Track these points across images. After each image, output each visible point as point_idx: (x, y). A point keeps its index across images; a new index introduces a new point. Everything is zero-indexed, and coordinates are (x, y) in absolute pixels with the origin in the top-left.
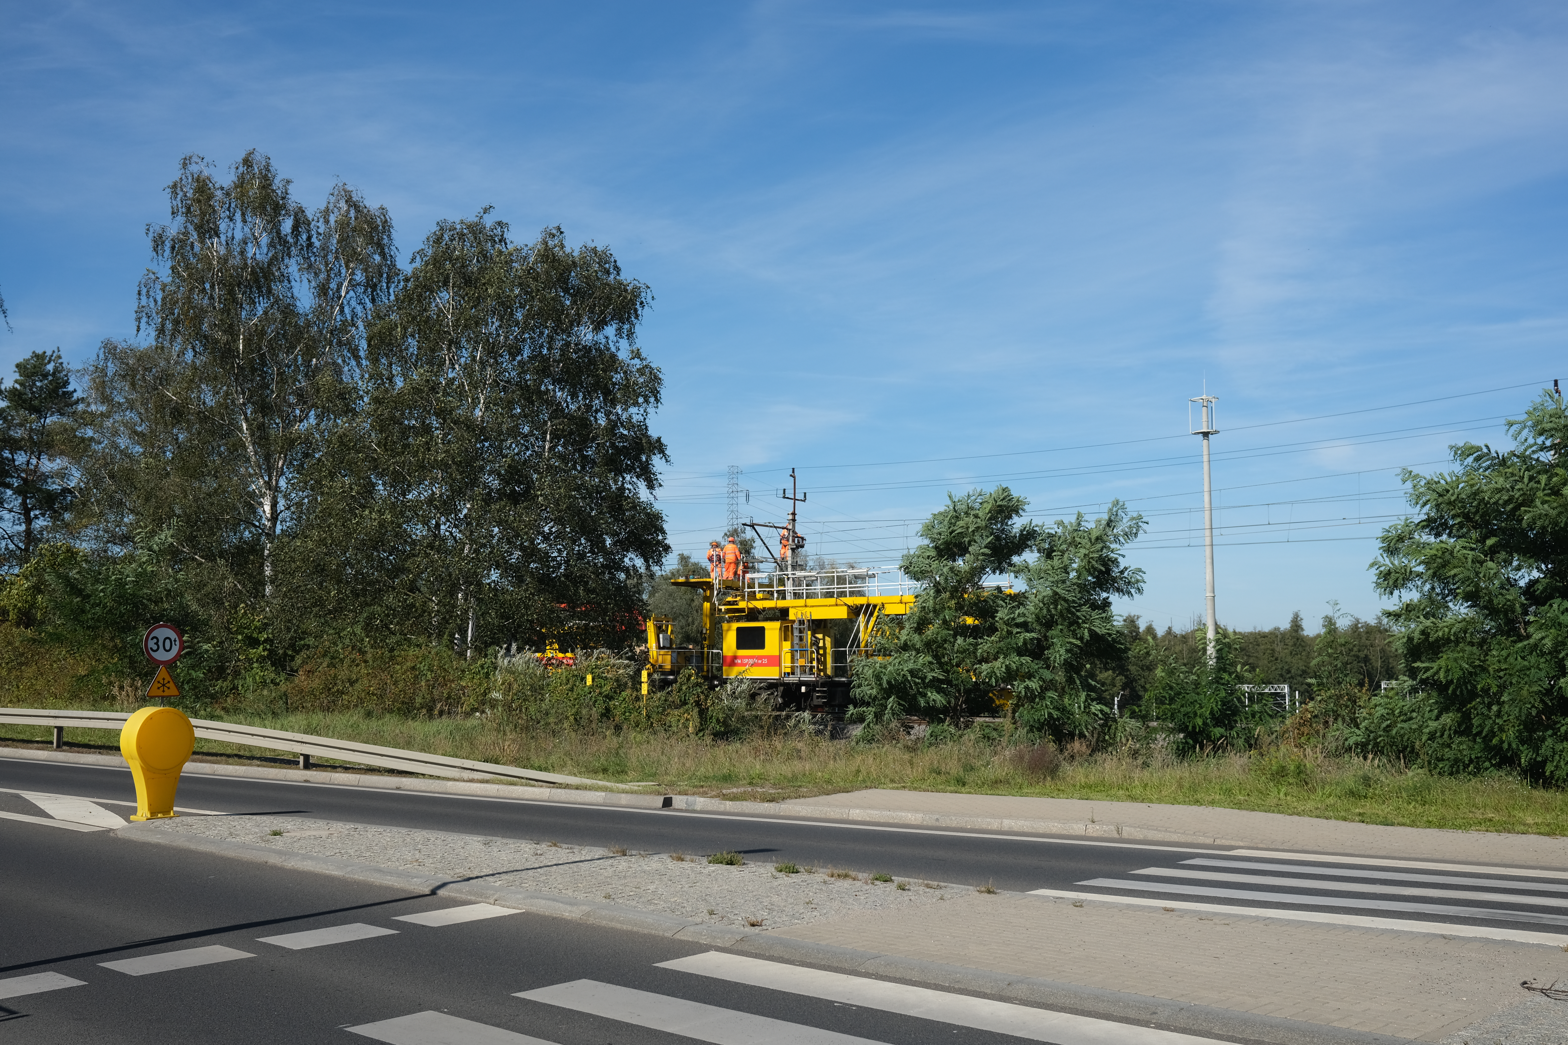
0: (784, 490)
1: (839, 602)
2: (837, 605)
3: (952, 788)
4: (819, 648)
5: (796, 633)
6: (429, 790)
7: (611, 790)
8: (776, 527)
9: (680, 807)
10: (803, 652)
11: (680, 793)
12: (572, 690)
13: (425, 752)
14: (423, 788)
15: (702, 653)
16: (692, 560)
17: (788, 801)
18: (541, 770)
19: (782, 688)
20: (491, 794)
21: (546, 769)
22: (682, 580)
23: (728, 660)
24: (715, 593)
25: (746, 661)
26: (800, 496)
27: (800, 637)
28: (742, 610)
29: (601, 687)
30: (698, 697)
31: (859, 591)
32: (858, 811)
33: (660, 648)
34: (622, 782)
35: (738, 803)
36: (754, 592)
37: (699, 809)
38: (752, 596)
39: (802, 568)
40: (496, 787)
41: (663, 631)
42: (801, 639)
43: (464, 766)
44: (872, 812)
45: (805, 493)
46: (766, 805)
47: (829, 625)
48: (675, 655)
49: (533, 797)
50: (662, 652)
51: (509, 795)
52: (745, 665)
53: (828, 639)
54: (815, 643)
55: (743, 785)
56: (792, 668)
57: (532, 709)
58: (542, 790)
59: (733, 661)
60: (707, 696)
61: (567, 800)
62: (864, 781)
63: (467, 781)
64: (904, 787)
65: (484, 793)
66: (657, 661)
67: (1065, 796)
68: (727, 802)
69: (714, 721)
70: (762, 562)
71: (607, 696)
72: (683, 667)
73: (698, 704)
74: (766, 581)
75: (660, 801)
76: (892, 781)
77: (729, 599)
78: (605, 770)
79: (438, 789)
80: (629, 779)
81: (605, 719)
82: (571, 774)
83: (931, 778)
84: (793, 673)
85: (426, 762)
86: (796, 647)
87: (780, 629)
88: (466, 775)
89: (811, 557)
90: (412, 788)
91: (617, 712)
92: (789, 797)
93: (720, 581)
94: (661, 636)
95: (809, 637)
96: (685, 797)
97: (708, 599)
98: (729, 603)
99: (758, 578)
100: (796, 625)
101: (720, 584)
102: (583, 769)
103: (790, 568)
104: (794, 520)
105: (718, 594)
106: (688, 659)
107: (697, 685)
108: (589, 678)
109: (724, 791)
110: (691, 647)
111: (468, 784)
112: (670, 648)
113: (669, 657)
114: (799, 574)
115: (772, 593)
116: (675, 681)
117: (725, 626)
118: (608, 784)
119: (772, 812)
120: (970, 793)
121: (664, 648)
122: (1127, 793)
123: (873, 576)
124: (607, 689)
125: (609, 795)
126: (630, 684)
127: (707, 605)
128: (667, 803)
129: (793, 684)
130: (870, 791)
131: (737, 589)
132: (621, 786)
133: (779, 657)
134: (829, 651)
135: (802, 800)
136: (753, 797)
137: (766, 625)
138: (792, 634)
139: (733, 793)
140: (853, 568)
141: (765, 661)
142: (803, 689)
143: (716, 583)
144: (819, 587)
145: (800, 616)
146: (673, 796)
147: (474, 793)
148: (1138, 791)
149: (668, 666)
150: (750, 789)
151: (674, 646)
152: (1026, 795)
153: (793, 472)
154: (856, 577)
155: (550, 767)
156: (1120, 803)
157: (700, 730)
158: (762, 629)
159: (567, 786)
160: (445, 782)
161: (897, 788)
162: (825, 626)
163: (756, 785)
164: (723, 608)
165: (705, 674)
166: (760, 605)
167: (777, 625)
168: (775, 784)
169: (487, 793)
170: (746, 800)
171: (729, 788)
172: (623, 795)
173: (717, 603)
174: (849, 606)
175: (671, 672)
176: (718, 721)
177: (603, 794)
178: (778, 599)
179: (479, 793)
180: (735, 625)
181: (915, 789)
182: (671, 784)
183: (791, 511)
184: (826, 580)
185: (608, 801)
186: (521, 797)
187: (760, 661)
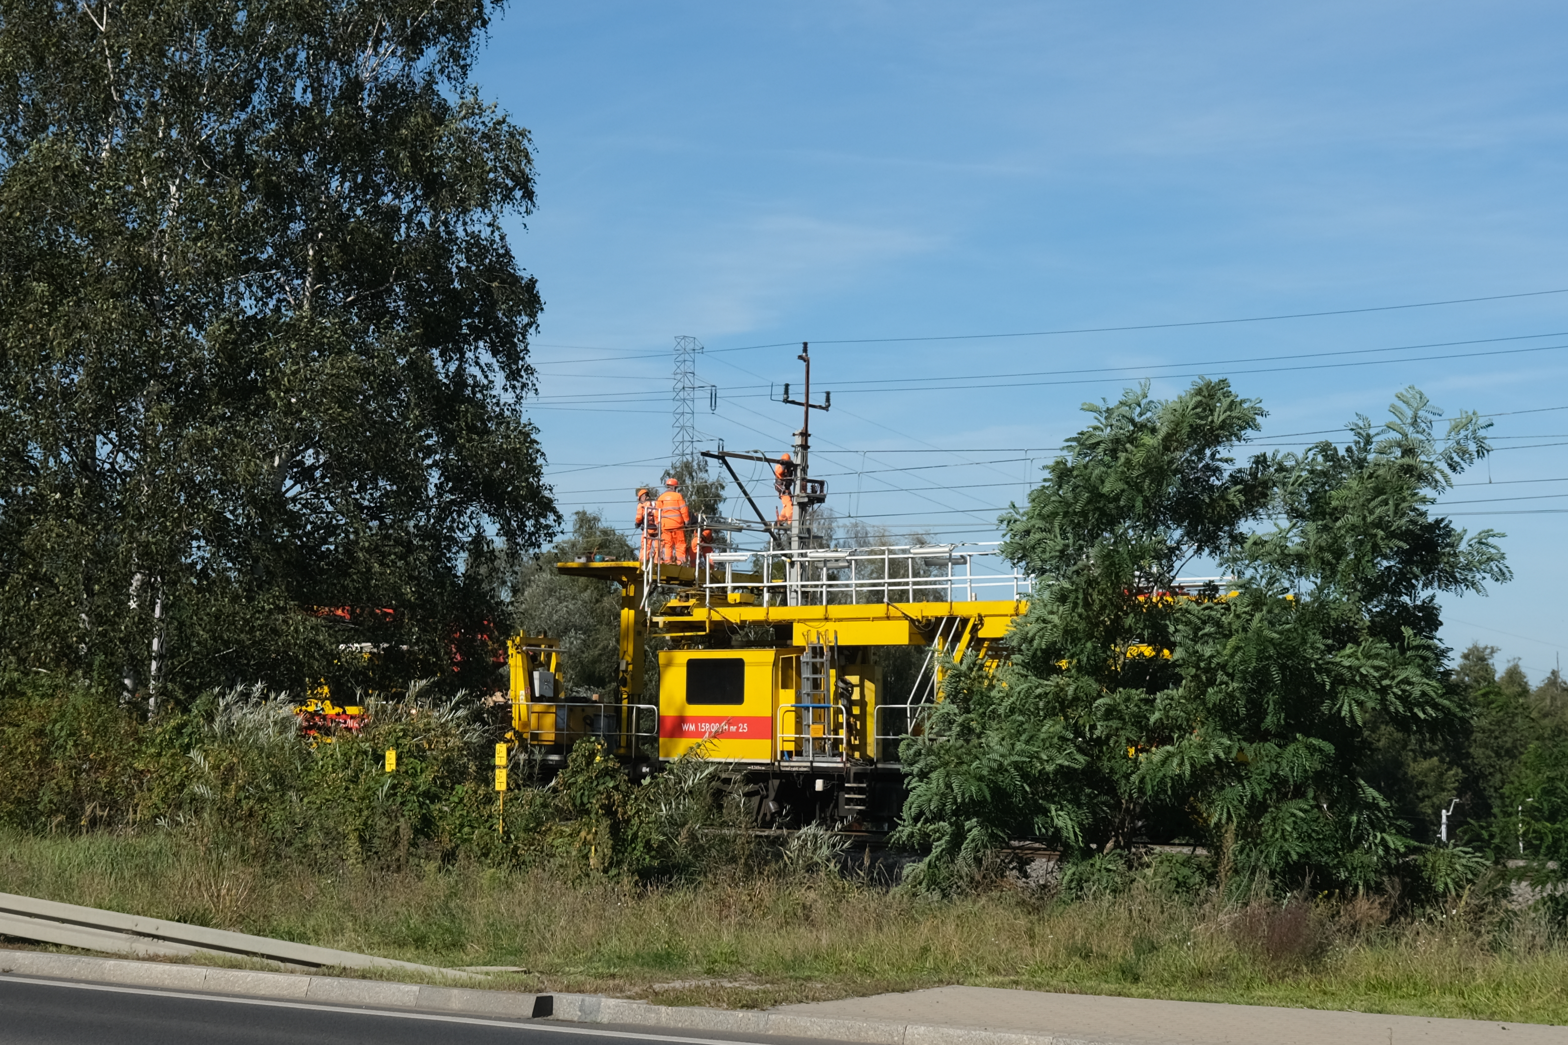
0: (787, 386)
1: (893, 612)
2: (888, 618)
3: (1113, 987)
4: (851, 703)
5: (807, 673)
6: (68, 975)
7: (431, 981)
8: (769, 461)
9: (567, 1017)
10: (820, 710)
11: (568, 989)
12: (355, 780)
13: (62, 900)
14: (57, 973)
15: (618, 710)
16: (603, 525)
17: (784, 1007)
18: (293, 940)
19: (776, 782)
20: (192, 985)
21: (303, 938)
22: (577, 562)
23: (668, 725)
24: (646, 590)
25: (705, 727)
26: (817, 399)
27: (815, 680)
28: (699, 626)
29: (415, 775)
30: (609, 797)
31: (935, 590)
32: (922, 1029)
33: (533, 698)
34: (453, 965)
35: (683, 1009)
36: (724, 590)
37: (605, 1020)
38: (720, 598)
39: (820, 543)
40: (202, 971)
41: (541, 665)
42: (816, 685)
43: (139, 929)
44: (951, 1031)
45: (828, 394)
46: (740, 1014)
47: (873, 658)
48: (564, 713)
49: (276, 992)
50: (539, 707)
51: (229, 989)
52: (700, 735)
53: (870, 686)
54: (844, 693)
55: (696, 975)
56: (798, 742)
57: (276, 816)
58: (293, 978)
59: (677, 726)
60: (626, 796)
61: (342, 1000)
62: (936, 969)
63: (144, 959)
64: (1016, 983)
65: (177, 984)
66: (526, 724)
67: (1337, 1005)
68: (663, 1009)
69: (640, 846)
70: (740, 530)
71: (426, 794)
72: (579, 737)
73: (609, 810)
74: (747, 568)
75: (527, 1003)
76: (993, 970)
77: (674, 602)
78: (420, 942)
79: (85, 974)
80: (467, 959)
81: (422, 839)
82: (352, 947)
83: (1071, 967)
84: (799, 753)
85: (64, 921)
86: (806, 702)
87: (775, 664)
88: (143, 946)
89: (841, 522)
90: (34, 970)
91: (446, 825)
92: (787, 1000)
93: (655, 566)
94: (536, 675)
95: (833, 680)
96: (577, 998)
97: (631, 602)
98: (673, 611)
99: (730, 562)
100: (806, 657)
101: (655, 573)
102: (376, 939)
103: (795, 544)
104: (805, 447)
105: (650, 594)
106: (590, 723)
107: (606, 773)
108: (391, 757)
109: (657, 987)
110: (595, 697)
111: (147, 965)
112: (554, 699)
113: (550, 719)
114: (814, 554)
115: (759, 592)
116: (563, 765)
117: (662, 656)
118: (426, 969)
119: (751, 1029)
120: (1146, 996)
121: (541, 699)
122: (1461, 1001)
123: (963, 560)
124: (424, 780)
125: (428, 990)
126: (472, 768)
127: (628, 615)
128: (543, 1008)
129: (799, 773)
130: (947, 990)
131: (689, 583)
132: (451, 973)
133: (772, 720)
134: (872, 709)
135: (813, 1006)
136: (715, 999)
137: (747, 655)
138: (799, 674)
139: (674, 989)
140: (922, 543)
141: (744, 728)
142: (819, 785)
143: (647, 569)
144: (854, 582)
145: (814, 639)
146: (555, 995)
147: (157, 983)
148: (1479, 999)
149: (549, 735)
150: (708, 983)
151: (562, 695)
152: (1260, 1002)
153: (805, 350)
154: (929, 562)
155: (312, 935)
156: (1446, 1021)
157: (611, 865)
158: (739, 664)
159: (344, 972)
160: (100, 961)
161: (1002, 985)
162: (865, 660)
163: (720, 975)
164: (661, 620)
165: (622, 751)
166: (734, 615)
167: (768, 655)
168: (758, 974)
169: (184, 984)
170: (699, 1004)
171: (666, 980)
172: (455, 991)
173: (648, 610)
174: (912, 621)
175: (555, 748)
176: (648, 844)
177: (416, 988)
178: (772, 604)
179: (167, 983)
180: (683, 657)
181: (1039, 986)
182: (551, 971)
183: (800, 428)
184: (870, 568)
185: (425, 1003)
186: (252, 992)
187: (733, 729)
